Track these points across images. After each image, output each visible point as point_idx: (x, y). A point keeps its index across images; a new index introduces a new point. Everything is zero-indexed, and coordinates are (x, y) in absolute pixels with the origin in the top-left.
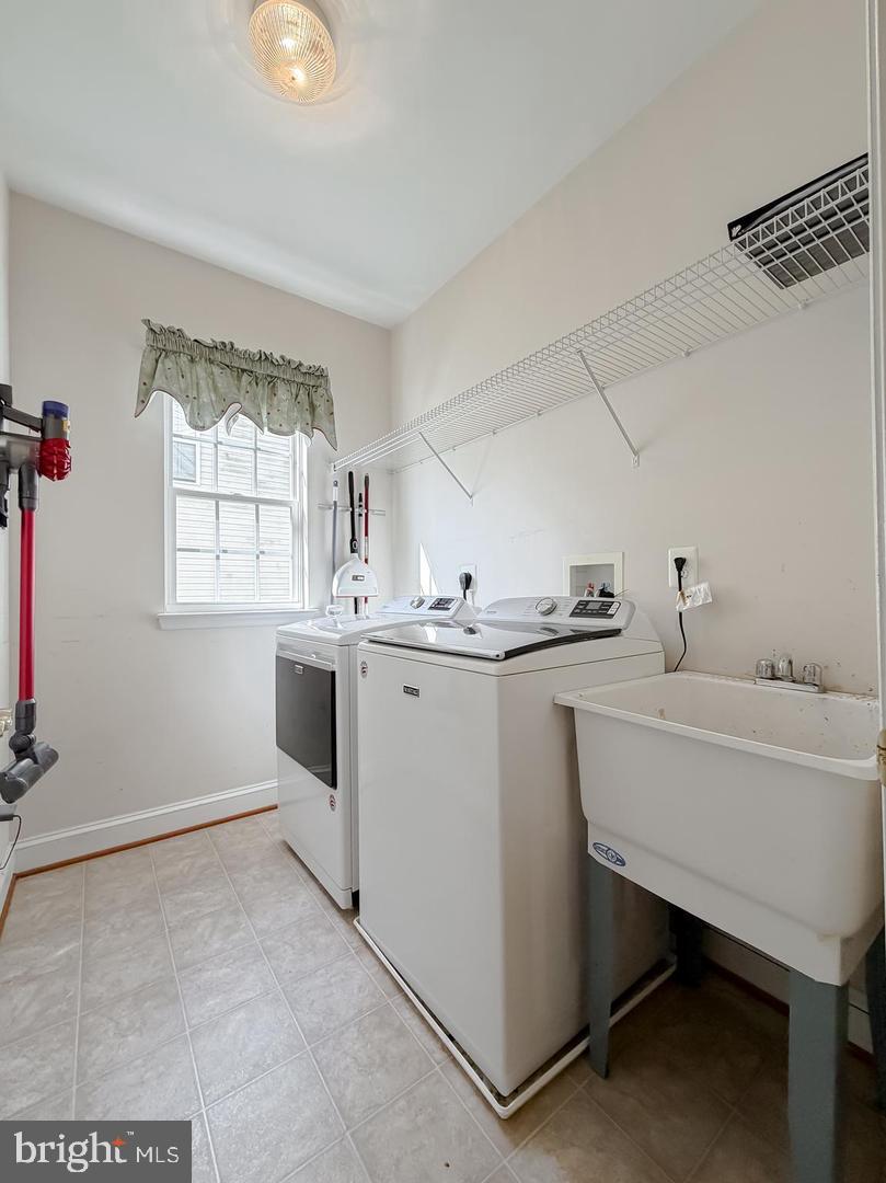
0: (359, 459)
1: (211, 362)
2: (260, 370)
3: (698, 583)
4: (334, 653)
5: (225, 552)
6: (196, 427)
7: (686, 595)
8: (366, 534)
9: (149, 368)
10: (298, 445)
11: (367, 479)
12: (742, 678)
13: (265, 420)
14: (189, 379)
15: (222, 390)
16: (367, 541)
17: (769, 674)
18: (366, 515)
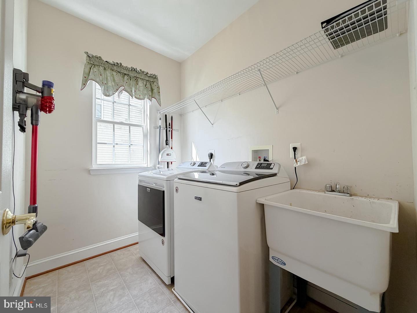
0: (170, 110)
1: (113, 70)
2: (132, 74)
3: (302, 156)
4: (164, 184)
5: (117, 144)
6: (106, 95)
7: (297, 161)
8: (172, 138)
9: (87, 70)
10: (147, 104)
11: (172, 117)
12: (319, 191)
13: (134, 94)
14: (103, 77)
15: (117, 81)
16: (172, 141)
17: (330, 190)
18: (172, 131)
